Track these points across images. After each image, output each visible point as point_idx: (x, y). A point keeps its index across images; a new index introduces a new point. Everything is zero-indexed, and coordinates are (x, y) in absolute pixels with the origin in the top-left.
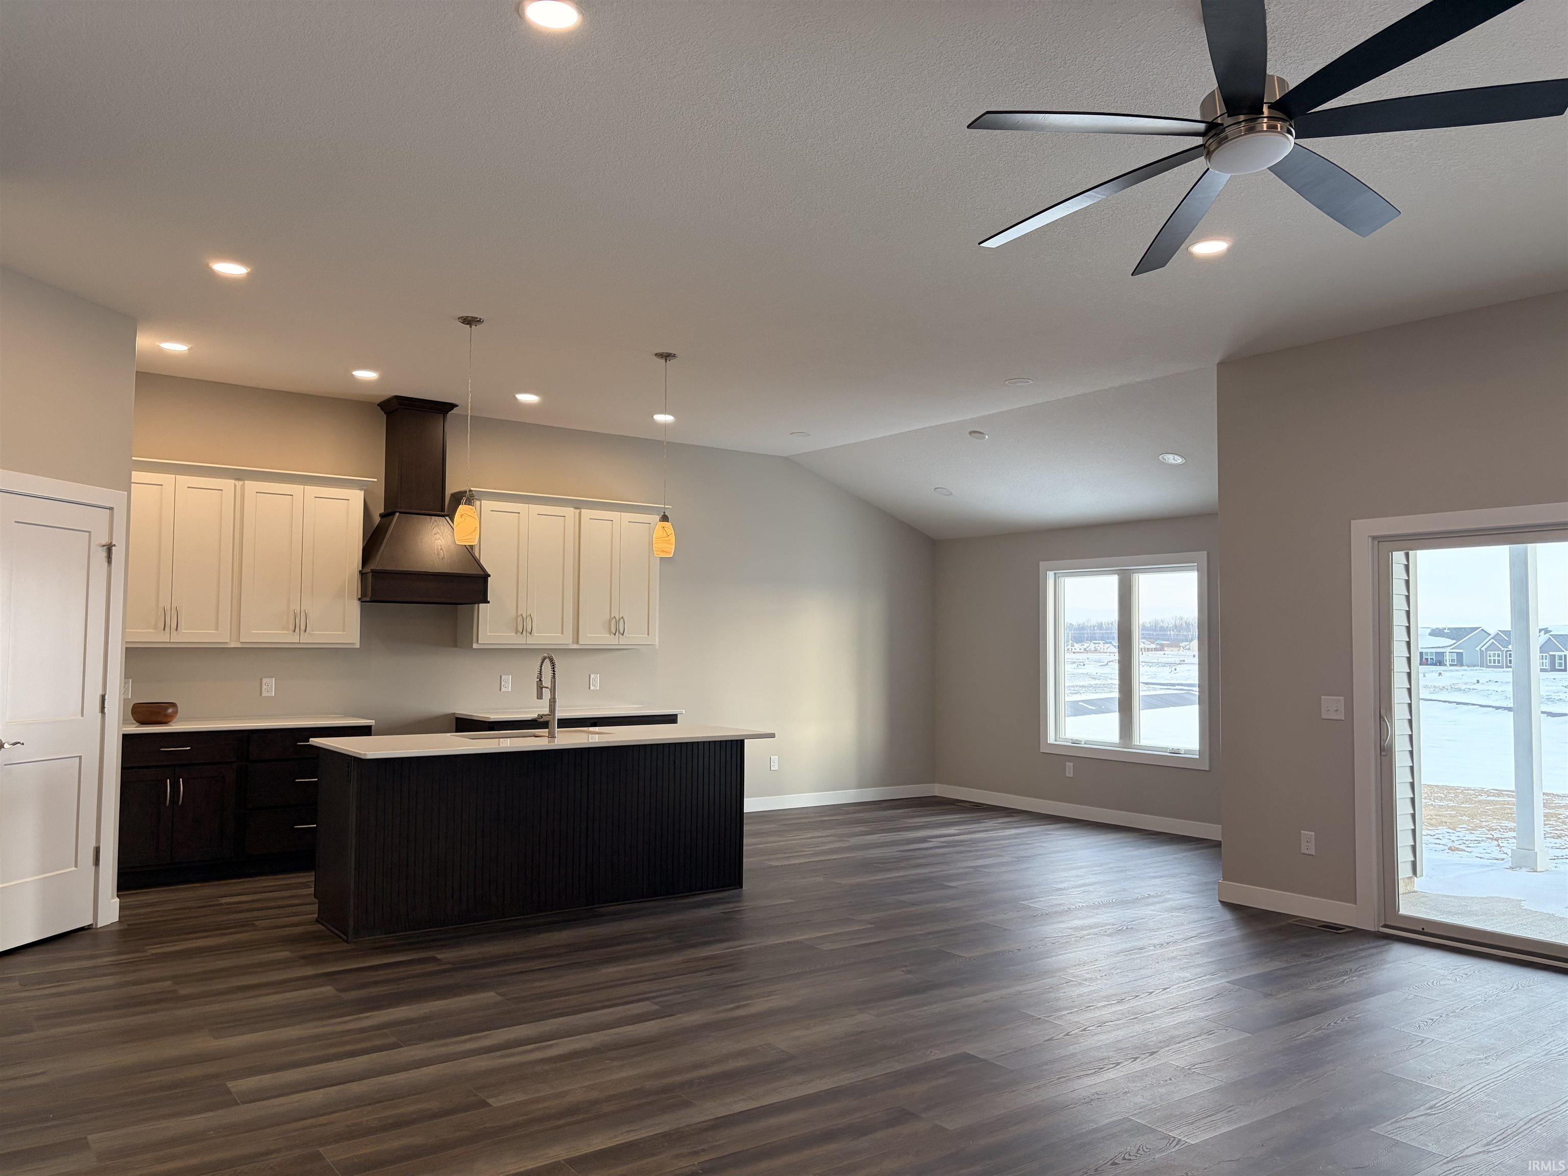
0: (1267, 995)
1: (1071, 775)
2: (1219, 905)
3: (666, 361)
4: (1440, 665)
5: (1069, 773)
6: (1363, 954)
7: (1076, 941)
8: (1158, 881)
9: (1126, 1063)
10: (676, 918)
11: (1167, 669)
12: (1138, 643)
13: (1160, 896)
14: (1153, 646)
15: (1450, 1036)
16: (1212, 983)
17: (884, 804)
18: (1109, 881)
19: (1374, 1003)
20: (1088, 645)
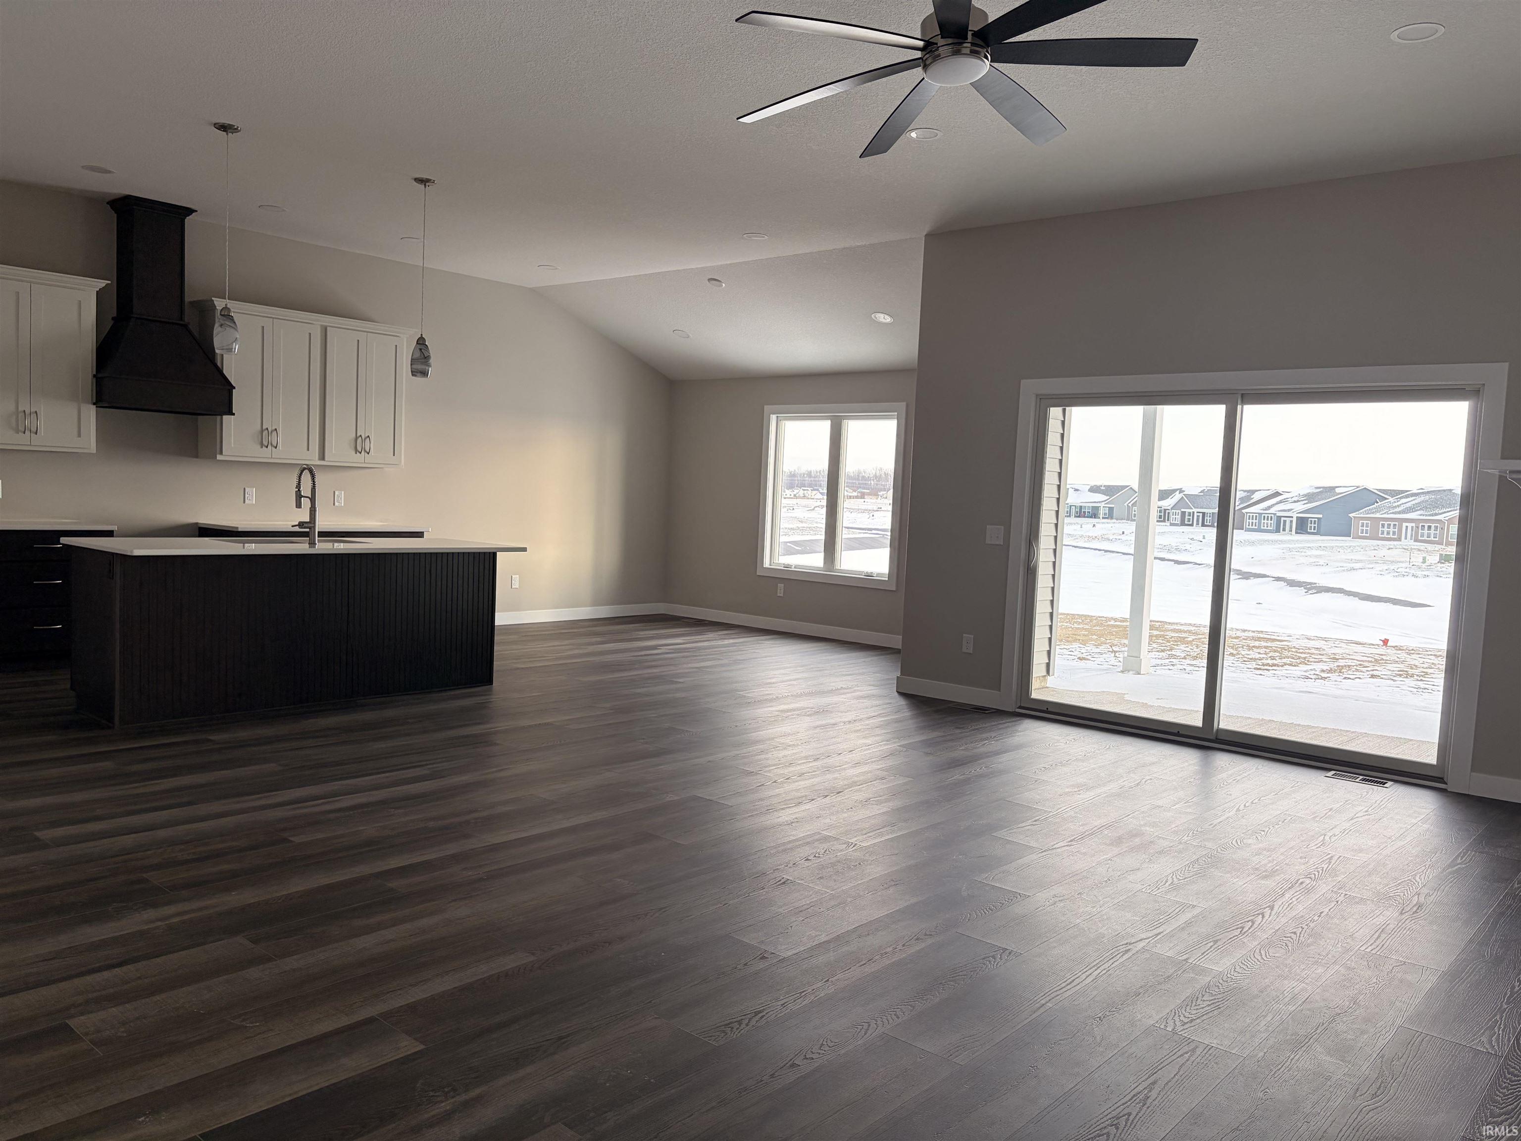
0: (927, 754)
1: (782, 595)
2: (896, 694)
3: (425, 187)
4: (1095, 518)
5: (780, 593)
6: (1001, 726)
7: (782, 720)
8: (849, 678)
9: (819, 799)
10: (432, 707)
11: (866, 515)
12: (844, 491)
13: (850, 688)
14: (855, 494)
15: (1056, 778)
16: (887, 747)
17: (617, 620)
18: (810, 678)
19: (1005, 758)
20: (798, 491)
